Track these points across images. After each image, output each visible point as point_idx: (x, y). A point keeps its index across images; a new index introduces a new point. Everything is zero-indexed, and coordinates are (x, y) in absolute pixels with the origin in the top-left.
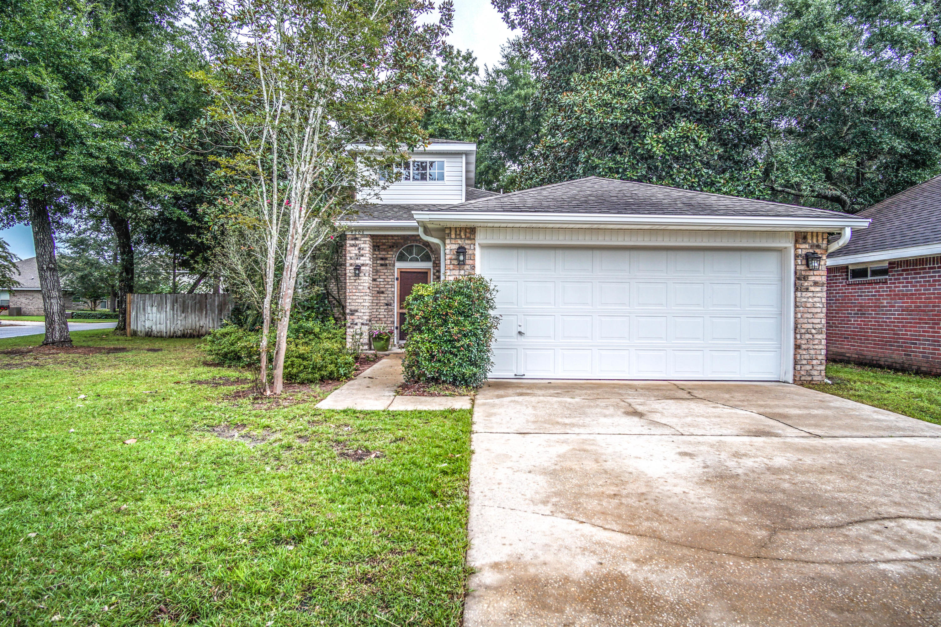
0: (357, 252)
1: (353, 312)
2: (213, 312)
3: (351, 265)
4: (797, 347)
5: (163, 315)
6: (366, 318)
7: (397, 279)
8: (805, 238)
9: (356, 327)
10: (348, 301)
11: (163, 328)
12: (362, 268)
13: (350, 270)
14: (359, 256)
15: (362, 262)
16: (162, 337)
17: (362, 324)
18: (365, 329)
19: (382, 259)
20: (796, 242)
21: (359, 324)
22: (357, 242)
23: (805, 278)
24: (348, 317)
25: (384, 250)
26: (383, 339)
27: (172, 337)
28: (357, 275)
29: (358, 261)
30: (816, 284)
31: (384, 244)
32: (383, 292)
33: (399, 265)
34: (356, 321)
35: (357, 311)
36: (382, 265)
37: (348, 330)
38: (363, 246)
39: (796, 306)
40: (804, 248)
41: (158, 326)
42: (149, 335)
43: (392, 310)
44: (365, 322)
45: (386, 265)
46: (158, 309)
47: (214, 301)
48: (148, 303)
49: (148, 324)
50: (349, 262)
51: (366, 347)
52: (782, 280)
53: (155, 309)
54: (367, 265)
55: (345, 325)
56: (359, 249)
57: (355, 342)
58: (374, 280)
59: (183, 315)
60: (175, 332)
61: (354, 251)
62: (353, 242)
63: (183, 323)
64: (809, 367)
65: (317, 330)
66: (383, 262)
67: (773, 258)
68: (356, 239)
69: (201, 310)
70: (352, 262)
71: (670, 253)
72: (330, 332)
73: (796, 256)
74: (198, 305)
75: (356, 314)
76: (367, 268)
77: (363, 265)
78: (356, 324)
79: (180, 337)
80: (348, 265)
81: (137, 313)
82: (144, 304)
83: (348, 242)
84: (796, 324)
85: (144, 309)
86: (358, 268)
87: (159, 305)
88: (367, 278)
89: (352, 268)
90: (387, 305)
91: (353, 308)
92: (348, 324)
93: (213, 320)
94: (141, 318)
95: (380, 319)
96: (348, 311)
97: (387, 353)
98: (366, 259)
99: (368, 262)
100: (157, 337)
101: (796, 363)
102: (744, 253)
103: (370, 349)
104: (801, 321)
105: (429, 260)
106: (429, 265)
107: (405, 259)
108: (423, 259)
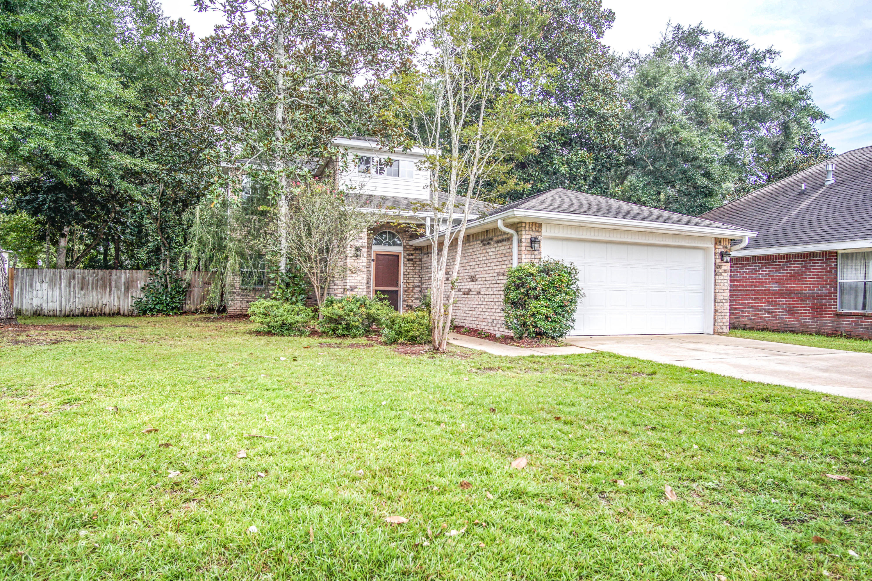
0: (356, 235)
1: (352, 289)
2: (118, 288)
3: (352, 247)
4: (716, 311)
5: (57, 292)
7: (373, 261)
8: (720, 242)
10: (348, 278)
11: (56, 306)
12: (362, 250)
13: (350, 251)
14: (359, 239)
15: (361, 244)
16: (54, 316)
20: (716, 244)
23: (720, 267)
27: (68, 316)
28: (358, 256)
29: (357, 244)
30: (725, 271)
33: (375, 248)
35: (356, 287)
39: (715, 285)
40: (720, 249)
41: (50, 304)
42: (37, 314)
43: (369, 288)
46: (50, 286)
47: (120, 277)
48: (36, 278)
49: (36, 302)
52: (705, 268)
53: (45, 286)
54: (365, 247)
56: (359, 233)
59: (82, 292)
60: (71, 311)
63: (82, 300)
64: (721, 324)
67: (700, 253)
69: (104, 287)
70: (352, 244)
71: (649, 248)
73: (716, 253)
74: (100, 283)
75: (356, 290)
76: (365, 250)
77: (362, 247)
79: (78, 316)
80: (349, 246)
81: (22, 289)
82: (31, 280)
84: (715, 296)
85: (31, 285)
86: (358, 249)
87: (51, 281)
88: (365, 258)
93: (119, 298)
94: (27, 295)
96: (348, 287)
100: (49, 316)
101: (715, 321)
102: (687, 250)
104: (718, 294)
105: (400, 245)
106: (400, 249)
107: (379, 243)
108: (395, 244)
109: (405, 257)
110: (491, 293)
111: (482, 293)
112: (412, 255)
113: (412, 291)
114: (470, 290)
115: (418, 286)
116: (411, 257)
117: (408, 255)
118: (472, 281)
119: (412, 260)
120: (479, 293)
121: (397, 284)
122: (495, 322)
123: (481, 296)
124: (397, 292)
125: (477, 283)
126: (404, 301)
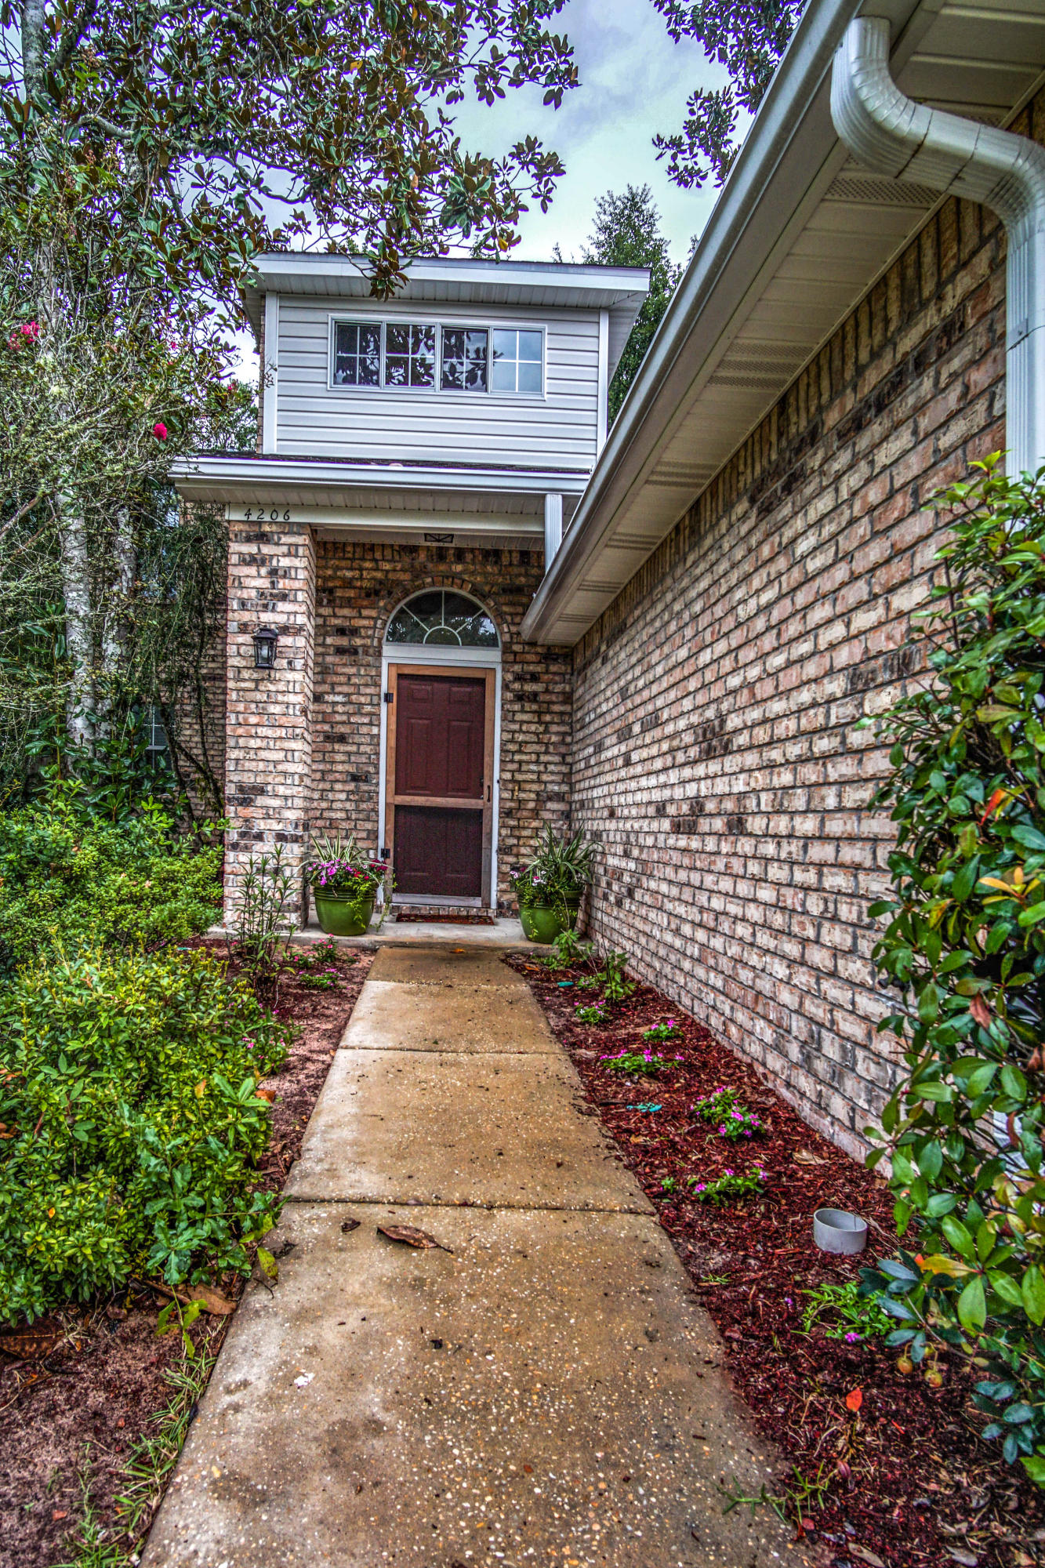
0: (264, 583)
1: (249, 794)
3: (243, 628)
6: (292, 815)
7: (388, 698)
9: (258, 846)
10: (233, 754)
12: (285, 640)
13: (238, 647)
14: (270, 599)
15: (282, 619)
17: (281, 837)
18: (292, 851)
19: (341, 631)
21: (270, 838)
22: (266, 550)
24: (230, 810)
25: (348, 603)
26: (353, 893)
28: (264, 665)
29: (266, 617)
31: (348, 584)
32: (342, 739)
33: (393, 654)
34: (261, 825)
35: (261, 791)
36: (340, 651)
37: (231, 856)
38: (285, 562)
43: (372, 797)
44: (290, 830)
45: (354, 651)
50: (236, 617)
51: (293, 918)
54: (299, 630)
55: (221, 837)
56: (273, 572)
57: (254, 901)
58: (318, 698)
61: (254, 581)
62: (252, 548)
65: (84, 856)
66: (343, 641)
68: (262, 538)
70: (246, 616)
72: (146, 871)
75: (261, 801)
76: (301, 642)
77: (285, 630)
78: (259, 837)
80: (233, 627)
83: (234, 547)
86: (266, 638)
88: (298, 676)
89: (246, 639)
90: (355, 778)
91: (248, 779)
92: (233, 836)
95: (332, 824)
96: (230, 790)
97: (365, 940)
98: (296, 611)
99: (301, 620)
103: (306, 925)
105: (490, 642)
106: (491, 657)
107: (413, 636)
108: (473, 639)
109: (506, 687)
110: (808, 825)
111: (756, 824)
112: (534, 678)
113: (536, 814)
114: (698, 806)
115: (559, 797)
116: (529, 687)
117: (519, 678)
118: (709, 754)
119: (534, 697)
120: (737, 825)
121: (476, 786)
122: (831, 1049)
123: (746, 845)
124: (477, 817)
125: (731, 763)
126: (504, 850)
